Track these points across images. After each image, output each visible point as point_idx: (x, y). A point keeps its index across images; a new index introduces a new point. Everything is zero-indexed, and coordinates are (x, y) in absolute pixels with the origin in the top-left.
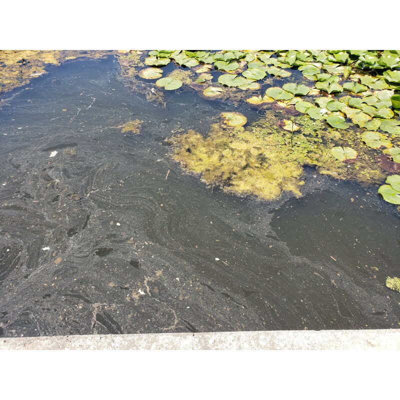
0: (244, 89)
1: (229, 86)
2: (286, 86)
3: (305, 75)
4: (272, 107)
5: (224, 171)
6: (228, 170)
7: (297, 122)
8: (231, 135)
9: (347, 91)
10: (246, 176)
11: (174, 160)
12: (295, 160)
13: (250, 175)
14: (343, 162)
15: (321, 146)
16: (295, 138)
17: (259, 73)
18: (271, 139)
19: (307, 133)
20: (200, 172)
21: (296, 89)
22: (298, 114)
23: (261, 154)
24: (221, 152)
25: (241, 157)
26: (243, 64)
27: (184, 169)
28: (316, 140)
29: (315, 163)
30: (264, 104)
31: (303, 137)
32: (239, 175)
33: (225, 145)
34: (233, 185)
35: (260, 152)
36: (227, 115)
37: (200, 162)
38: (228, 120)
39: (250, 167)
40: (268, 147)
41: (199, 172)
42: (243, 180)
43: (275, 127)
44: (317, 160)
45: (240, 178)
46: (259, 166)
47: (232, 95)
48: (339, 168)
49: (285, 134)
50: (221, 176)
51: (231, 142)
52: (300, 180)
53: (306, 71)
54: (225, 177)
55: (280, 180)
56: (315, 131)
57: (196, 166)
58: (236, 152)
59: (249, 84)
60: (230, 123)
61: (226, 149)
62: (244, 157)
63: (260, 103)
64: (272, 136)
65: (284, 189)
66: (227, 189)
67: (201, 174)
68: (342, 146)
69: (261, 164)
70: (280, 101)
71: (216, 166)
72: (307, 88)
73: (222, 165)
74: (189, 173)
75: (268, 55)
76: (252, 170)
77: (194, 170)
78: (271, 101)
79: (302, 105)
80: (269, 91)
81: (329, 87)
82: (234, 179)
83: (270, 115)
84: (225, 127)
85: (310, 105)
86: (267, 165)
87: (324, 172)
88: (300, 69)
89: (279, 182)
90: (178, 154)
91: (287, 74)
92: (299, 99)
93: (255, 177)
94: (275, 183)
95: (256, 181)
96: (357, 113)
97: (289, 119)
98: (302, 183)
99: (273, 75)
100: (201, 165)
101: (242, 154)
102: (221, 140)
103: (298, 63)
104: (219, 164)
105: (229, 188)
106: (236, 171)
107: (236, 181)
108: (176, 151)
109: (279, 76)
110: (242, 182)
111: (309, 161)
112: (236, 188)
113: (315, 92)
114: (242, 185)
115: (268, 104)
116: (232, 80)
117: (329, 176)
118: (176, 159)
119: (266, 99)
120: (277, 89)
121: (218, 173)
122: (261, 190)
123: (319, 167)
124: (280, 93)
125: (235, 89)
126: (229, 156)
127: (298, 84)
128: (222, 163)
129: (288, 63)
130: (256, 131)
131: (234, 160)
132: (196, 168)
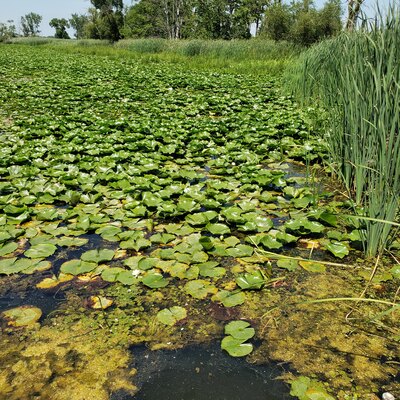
0: (31, 272)
1: (8, 273)
2: (85, 256)
3: (105, 237)
4: (73, 285)
5: (19, 396)
6: (25, 392)
7: (108, 295)
8: (22, 338)
9: (156, 244)
10: (55, 391)
12: (118, 344)
14: (174, 326)
15: (145, 316)
16: (110, 316)
17: (46, 248)
18: (79, 327)
19: (123, 304)
21: (98, 256)
22: (107, 285)
23: (71, 351)
24: (10, 369)
25: (43, 365)
26: (22, 242)
28: (136, 309)
29: (143, 339)
30: (61, 284)
31: (119, 311)
33: (15, 357)
35: (69, 349)
36: (11, 313)
38: (14, 320)
39: (59, 376)
40: (78, 339)
43: (82, 309)
44: (144, 334)
46: (71, 369)
47: (14, 284)
48: (171, 335)
49: (96, 315)
51: (24, 349)
52: (130, 368)
53: (105, 232)
55: (105, 379)
56: (133, 299)
58: (33, 362)
59: (36, 265)
60: (18, 323)
61: (16, 362)
62: (48, 364)
63: (55, 284)
64: (80, 322)
65: (112, 389)
68: (168, 307)
69: (73, 366)
70: (81, 275)
71: (5, 393)
72: (111, 251)
75: (54, 225)
76: (62, 379)
78: (70, 278)
79: (109, 273)
80: (64, 267)
81: (135, 245)
83: (72, 297)
84: (11, 330)
85: (119, 270)
86: (82, 364)
87: (157, 347)
88: (97, 232)
89: (104, 381)
91: (83, 241)
92: (104, 267)
93: (69, 388)
96: (173, 265)
97: (97, 294)
98: (133, 372)
99: (65, 247)
101: (43, 360)
102: (6, 352)
103: (93, 226)
106: (38, 390)
109: (73, 246)
111: (134, 339)
113: (121, 254)
115: (66, 283)
116: (11, 265)
117: (163, 349)
119: (63, 277)
120: (75, 262)
123: (149, 342)
124: (79, 266)
125: (17, 276)
126: (23, 370)
127: (99, 250)
128: (13, 386)
129: (82, 229)
130: (57, 322)
131: (33, 373)
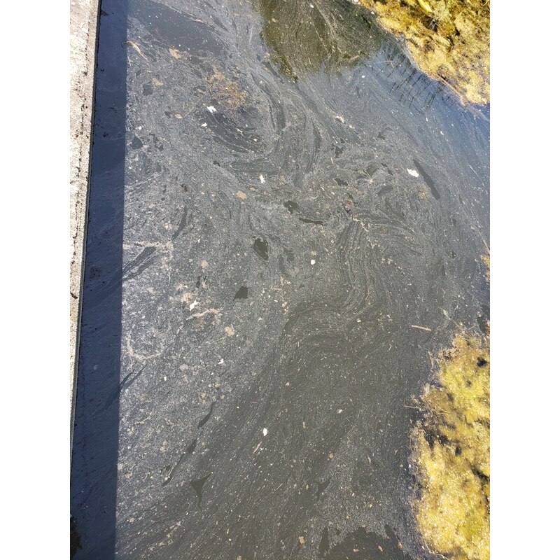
5: (458, 429)
6: (463, 436)
10: (460, 474)
11: (455, 337)
13: (465, 483)
20: (444, 384)
27: (441, 354)
32: (458, 460)
34: (432, 446)
37: (463, 384)
41: (443, 380)
42: (447, 467)
45: (450, 462)
50: (445, 423)
54: (445, 431)
55: (470, 554)
57: (454, 376)
66: (418, 434)
67: (440, 386)
71: (465, 413)
73: (470, 425)
74: (436, 363)
77: (445, 372)
82: (444, 449)
89: (466, 550)
90: (468, 344)
94: (460, 539)
95: (454, 496)
100: (459, 385)
104: (470, 419)
105: (422, 438)
106: (464, 453)
107: (442, 453)
108: (473, 340)
110: (443, 465)
112: (426, 453)
114: (435, 465)
118: (458, 341)
121: (450, 417)
122: (437, 507)
128: (474, 424)
132: (449, 375)
